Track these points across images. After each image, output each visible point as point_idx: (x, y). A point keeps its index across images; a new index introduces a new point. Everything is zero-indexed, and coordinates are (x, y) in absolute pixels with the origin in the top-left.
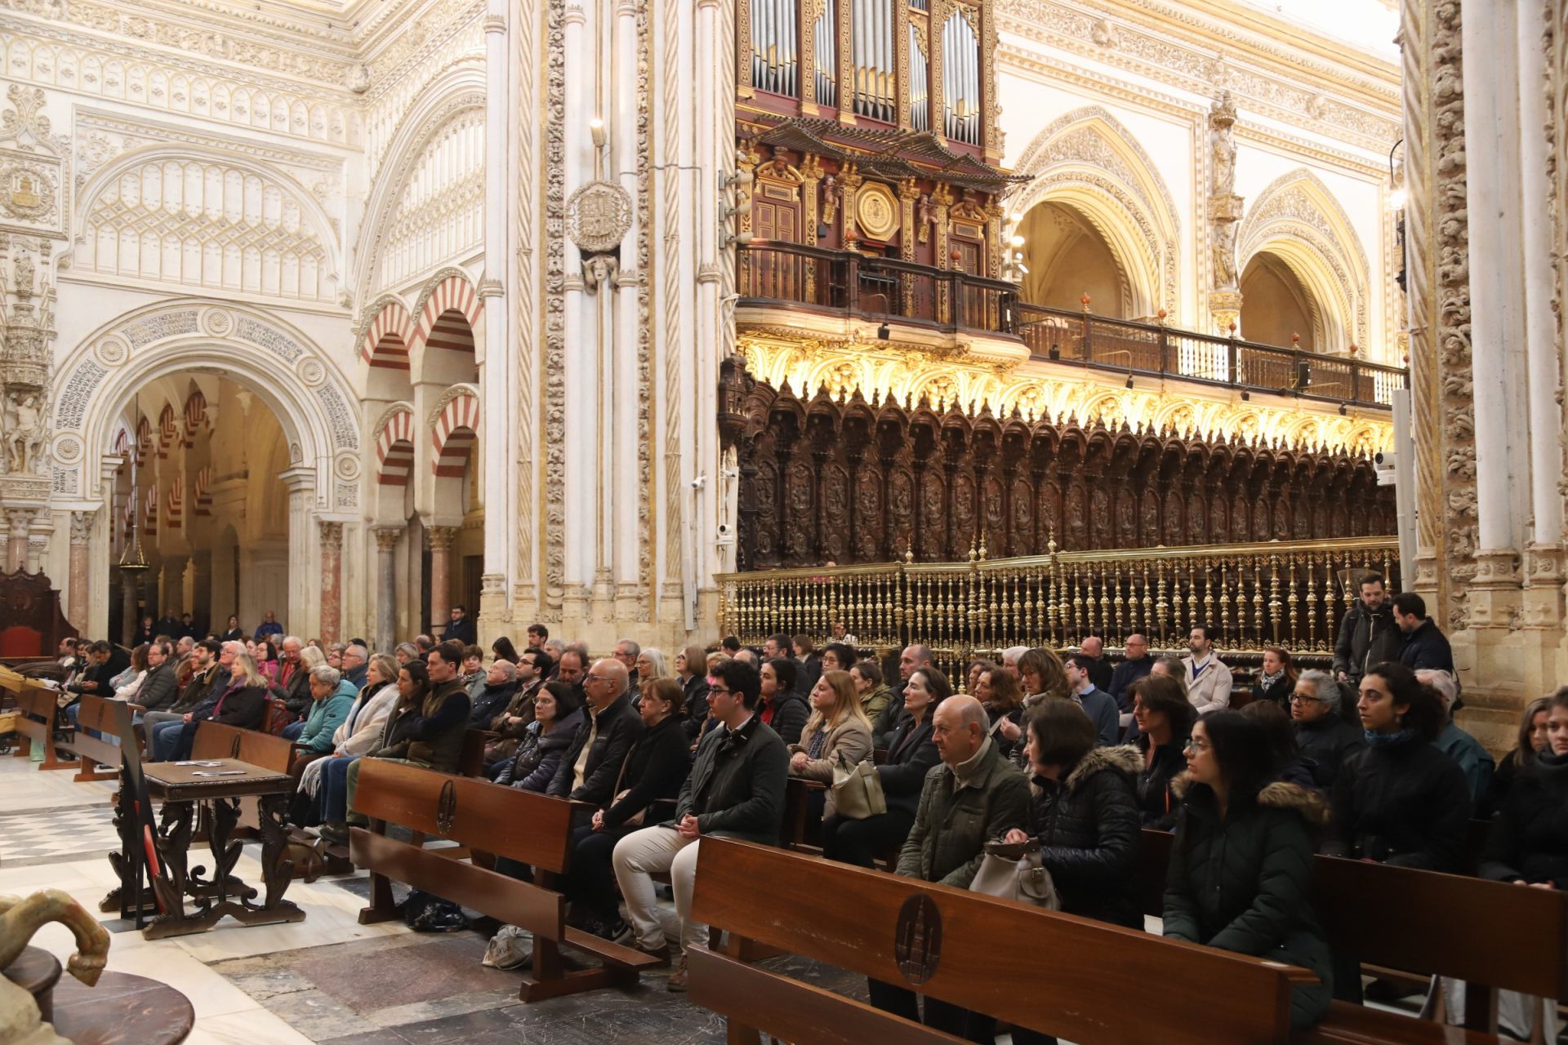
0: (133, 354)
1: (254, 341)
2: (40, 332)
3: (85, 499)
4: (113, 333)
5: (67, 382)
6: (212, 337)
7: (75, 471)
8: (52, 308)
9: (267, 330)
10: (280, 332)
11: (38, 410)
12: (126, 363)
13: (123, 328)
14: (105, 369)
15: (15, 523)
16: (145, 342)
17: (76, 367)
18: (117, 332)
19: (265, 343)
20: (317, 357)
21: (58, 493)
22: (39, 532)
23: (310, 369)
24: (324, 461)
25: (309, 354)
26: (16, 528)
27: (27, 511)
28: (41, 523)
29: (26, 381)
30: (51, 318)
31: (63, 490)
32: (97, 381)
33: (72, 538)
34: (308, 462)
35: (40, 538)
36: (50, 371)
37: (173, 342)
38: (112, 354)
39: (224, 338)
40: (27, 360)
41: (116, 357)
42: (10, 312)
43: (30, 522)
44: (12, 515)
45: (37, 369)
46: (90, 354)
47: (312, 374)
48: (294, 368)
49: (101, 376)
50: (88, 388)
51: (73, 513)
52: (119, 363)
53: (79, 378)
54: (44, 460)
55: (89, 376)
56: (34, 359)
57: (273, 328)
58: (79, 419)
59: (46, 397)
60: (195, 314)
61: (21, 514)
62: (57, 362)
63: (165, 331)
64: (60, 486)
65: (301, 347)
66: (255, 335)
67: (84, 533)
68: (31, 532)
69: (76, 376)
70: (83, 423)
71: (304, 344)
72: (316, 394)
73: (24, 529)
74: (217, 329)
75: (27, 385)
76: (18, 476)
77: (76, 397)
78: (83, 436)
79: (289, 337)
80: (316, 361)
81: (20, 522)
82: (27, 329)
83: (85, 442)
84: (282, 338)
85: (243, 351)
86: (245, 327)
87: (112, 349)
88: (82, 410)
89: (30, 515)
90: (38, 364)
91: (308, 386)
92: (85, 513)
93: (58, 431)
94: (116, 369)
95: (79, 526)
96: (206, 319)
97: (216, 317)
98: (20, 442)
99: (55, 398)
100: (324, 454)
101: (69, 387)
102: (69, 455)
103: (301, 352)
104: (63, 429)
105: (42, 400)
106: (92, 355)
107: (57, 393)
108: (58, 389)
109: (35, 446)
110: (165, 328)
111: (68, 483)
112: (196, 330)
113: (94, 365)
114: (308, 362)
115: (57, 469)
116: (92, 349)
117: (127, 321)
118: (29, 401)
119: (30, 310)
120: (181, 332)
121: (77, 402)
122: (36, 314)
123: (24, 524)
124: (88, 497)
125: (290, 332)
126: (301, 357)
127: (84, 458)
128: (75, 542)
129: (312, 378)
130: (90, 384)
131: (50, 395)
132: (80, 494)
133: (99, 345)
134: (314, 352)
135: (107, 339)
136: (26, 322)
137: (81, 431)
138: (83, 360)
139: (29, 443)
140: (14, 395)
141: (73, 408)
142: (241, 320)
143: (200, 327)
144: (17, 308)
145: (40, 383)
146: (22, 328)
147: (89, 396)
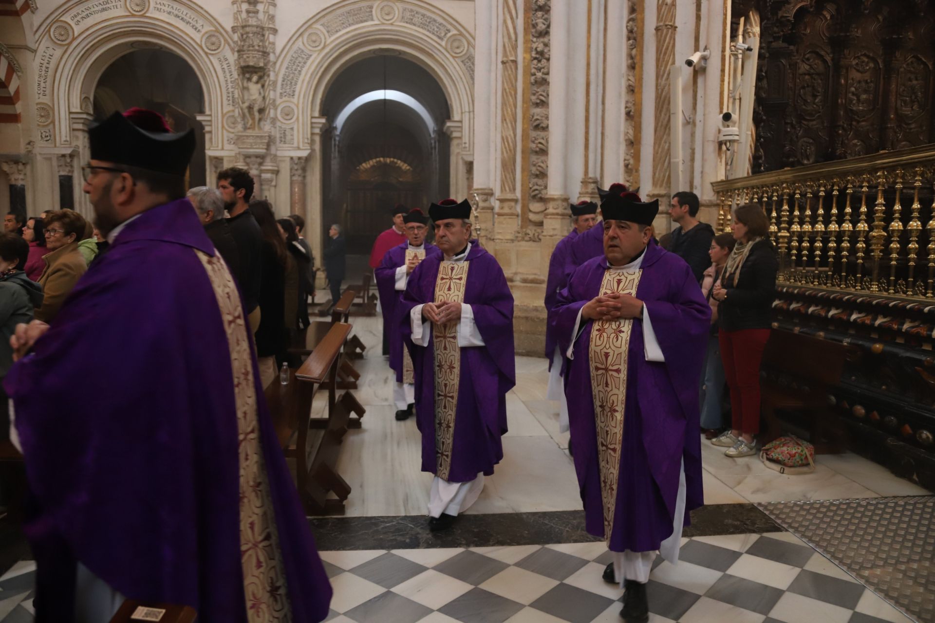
0: (329, 41)
1: (414, 25)
2: (263, 28)
3: (299, 148)
4: (315, 26)
5: (285, 65)
6: (383, 24)
7: (292, 129)
8: (271, 11)
9: (423, 15)
10: (433, 16)
11: (263, 86)
12: (323, 48)
13: (322, 22)
14: (310, 53)
15: (251, 166)
16: (337, 31)
17: (291, 53)
18: (318, 26)
19: (423, 26)
20: (461, 34)
21: (282, 145)
22: (268, 171)
23: (456, 44)
24: (467, 114)
25: (454, 32)
26: (251, 169)
27: (257, 156)
28: (268, 165)
29: (251, 64)
30: (272, 18)
31: (285, 143)
32: (305, 63)
33: (292, 176)
34: (456, 116)
35: (268, 176)
36: (272, 57)
37: (355, 30)
38: (314, 42)
39: (392, 24)
40: (251, 48)
41: (317, 44)
42: (244, 15)
43: (261, 164)
44: (248, 160)
45: (258, 55)
46: (299, 43)
47: (458, 48)
48: (443, 43)
49: (308, 59)
50: (299, 68)
51: (292, 158)
52: (319, 48)
53: (293, 61)
54: (269, 121)
55: (300, 59)
56: (257, 48)
57: (428, 14)
58: (294, 91)
59: (269, 76)
60: (371, 7)
61: (253, 159)
62: (278, 51)
63: (351, 22)
64: (283, 139)
65: (449, 27)
66: (415, 20)
67: (300, 172)
68: (262, 171)
69: (291, 60)
70: (297, 93)
71: (451, 24)
72: (461, 64)
73: (257, 169)
74: (387, 17)
75: (253, 67)
76: (250, 132)
77: (292, 75)
78: (296, 102)
79: (441, 21)
80: (460, 37)
81: (254, 165)
82: (252, 26)
83: (298, 107)
84: (435, 21)
85: (406, 33)
86: (408, 15)
87: (314, 38)
88: (296, 84)
89: (259, 160)
90: (258, 51)
91: (454, 57)
92: (299, 158)
93: (282, 100)
94: (317, 53)
95: (296, 167)
96: (379, 10)
97: (386, 8)
98: (250, 108)
99: (277, 75)
100: (467, 110)
101: (287, 68)
102: (289, 117)
103: (449, 31)
104: (284, 99)
105: (266, 78)
106: (301, 43)
107: (278, 73)
108: (279, 69)
109: (261, 111)
110: (350, 19)
111: (288, 137)
112: (372, 20)
113: (303, 51)
114: (454, 39)
115: (280, 127)
116: (300, 39)
117: (324, 16)
118: (255, 78)
119: (257, 12)
120: (362, 22)
121: (293, 78)
122: (261, 15)
123: (256, 166)
124: (301, 147)
125: (440, 16)
126: (449, 35)
127: (298, 119)
128: (295, 178)
129: (458, 51)
130: (300, 65)
131: (272, 74)
132: (295, 145)
133: (306, 36)
134: (458, 30)
135: (310, 31)
136: (253, 21)
137: (295, 100)
138: (295, 48)
139: (256, 108)
140: (247, 75)
141: (290, 81)
142: (405, 10)
143: (375, 18)
144: (248, 12)
145: (261, 65)
146: (249, 26)
147: (300, 74)
